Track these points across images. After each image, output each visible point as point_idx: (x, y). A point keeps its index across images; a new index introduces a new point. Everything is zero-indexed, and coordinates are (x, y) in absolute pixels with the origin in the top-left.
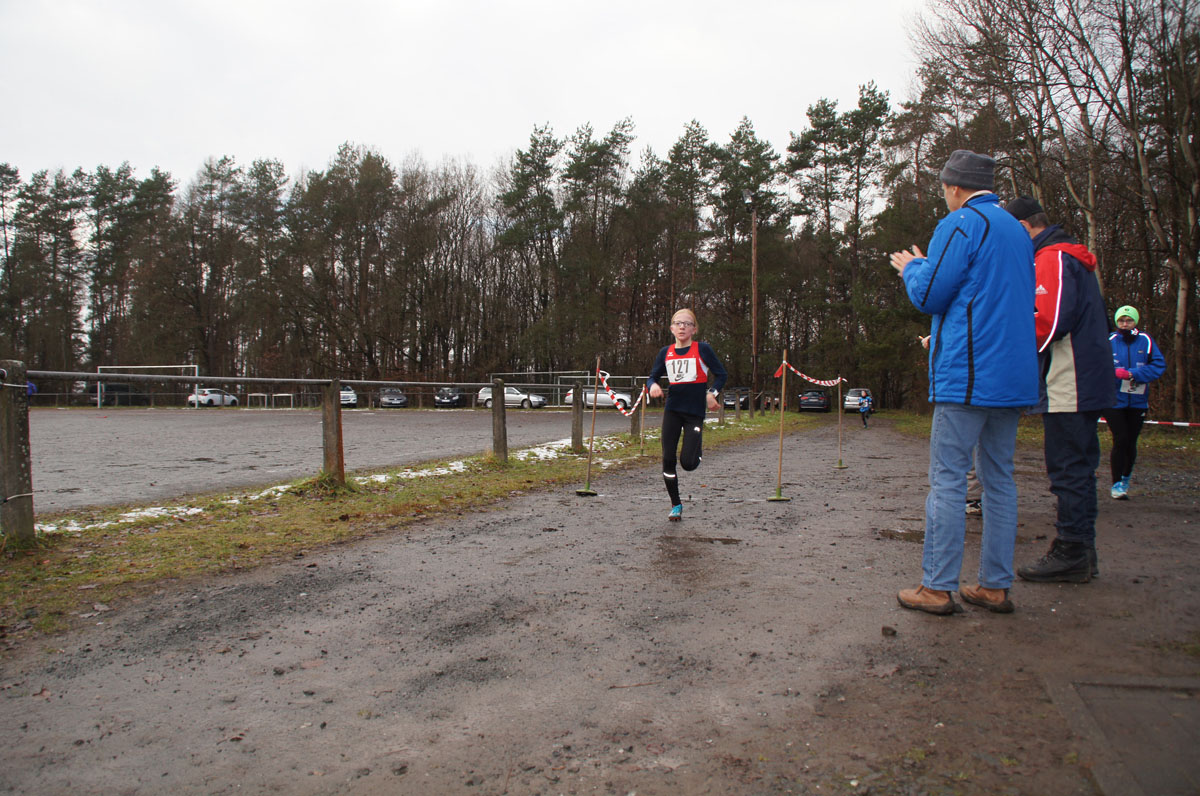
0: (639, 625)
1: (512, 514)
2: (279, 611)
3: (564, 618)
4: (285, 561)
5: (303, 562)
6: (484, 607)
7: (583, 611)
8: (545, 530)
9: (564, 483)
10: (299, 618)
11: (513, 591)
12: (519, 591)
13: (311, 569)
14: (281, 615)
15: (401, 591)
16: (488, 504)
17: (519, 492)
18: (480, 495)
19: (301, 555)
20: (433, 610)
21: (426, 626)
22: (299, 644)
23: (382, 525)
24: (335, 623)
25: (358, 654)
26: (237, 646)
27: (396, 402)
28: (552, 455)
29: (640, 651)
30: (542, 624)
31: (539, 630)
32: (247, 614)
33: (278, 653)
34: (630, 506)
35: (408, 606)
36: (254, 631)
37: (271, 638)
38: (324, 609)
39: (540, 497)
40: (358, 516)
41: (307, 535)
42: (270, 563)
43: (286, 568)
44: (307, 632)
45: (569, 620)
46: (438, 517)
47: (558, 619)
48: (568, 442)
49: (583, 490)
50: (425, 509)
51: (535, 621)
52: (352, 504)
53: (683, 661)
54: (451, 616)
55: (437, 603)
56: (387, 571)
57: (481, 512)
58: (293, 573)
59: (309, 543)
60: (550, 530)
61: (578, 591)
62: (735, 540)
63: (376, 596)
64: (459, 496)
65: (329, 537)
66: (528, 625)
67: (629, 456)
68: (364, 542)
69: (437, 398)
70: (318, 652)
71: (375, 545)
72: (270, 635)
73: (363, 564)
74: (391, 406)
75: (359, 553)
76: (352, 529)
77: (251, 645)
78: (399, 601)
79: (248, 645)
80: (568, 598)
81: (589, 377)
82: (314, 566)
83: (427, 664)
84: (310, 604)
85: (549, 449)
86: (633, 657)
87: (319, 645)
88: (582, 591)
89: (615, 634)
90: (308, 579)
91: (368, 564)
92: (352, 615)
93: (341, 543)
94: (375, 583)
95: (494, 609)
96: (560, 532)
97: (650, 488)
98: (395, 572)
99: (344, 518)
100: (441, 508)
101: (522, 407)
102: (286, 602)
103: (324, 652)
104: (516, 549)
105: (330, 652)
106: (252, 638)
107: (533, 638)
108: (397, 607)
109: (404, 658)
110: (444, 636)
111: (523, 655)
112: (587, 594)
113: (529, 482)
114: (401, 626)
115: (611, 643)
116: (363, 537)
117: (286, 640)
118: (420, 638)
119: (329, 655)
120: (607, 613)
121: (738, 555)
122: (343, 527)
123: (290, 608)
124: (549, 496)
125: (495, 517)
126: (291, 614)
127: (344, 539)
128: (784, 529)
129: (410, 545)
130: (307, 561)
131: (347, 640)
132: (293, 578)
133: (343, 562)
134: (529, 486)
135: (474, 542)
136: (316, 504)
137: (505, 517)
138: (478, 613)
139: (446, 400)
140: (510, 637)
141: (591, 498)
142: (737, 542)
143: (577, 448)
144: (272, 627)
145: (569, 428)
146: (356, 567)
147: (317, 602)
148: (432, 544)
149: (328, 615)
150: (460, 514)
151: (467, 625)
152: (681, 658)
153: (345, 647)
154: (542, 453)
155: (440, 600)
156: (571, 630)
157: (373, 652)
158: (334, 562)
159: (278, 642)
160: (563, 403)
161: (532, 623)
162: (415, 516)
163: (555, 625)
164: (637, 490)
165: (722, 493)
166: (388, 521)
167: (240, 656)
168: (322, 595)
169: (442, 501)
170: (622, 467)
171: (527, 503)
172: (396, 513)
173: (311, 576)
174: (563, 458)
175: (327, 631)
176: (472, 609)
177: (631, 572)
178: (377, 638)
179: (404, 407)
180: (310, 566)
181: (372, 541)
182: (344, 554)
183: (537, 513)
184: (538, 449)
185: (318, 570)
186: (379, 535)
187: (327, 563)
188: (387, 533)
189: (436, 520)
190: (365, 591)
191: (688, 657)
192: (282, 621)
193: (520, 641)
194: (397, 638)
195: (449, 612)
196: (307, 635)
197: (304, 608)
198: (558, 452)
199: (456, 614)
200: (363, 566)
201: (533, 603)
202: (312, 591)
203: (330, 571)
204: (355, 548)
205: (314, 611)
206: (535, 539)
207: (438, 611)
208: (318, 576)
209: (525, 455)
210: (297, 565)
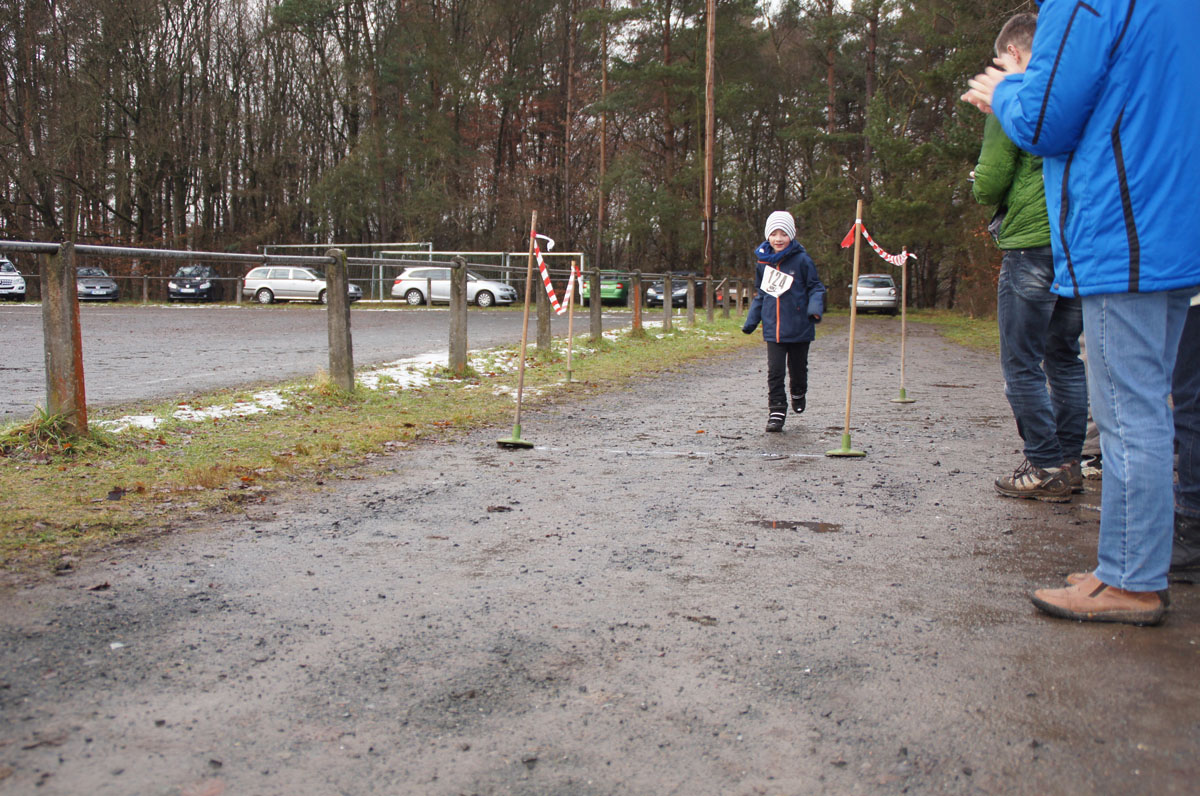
0: (788, 686)
1: (414, 481)
2: (81, 682)
3: (641, 674)
4: (38, 580)
5: (76, 579)
6: (480, 656)
7: (667, 660)
8: (491, 510)
9: (469, 427)
10: (129, 695)
11: (511, 623)
12: (526, 627)
13: (102, 593)
14: (89, 691)
15: (305, 631)
16: (358, 466)
17: (399, 444)
18: (336, 449)
19: (68, 567)
20: (389, 665)
21: (393, 700)
22: (158, 749)
23: (194, 508)
24: (211, 701)
25: (286, 763)
26: (22, 762)
27: (98, 291)
28: (419, 380)
29: (819, 740)
30: (610, 688)
31: (609, 700)
32: (13, 692)
33: (119, 772)
34: (603, 466)
35: (336, 660)
36: (48, 728)
37: (89, 741)
38: (173, 673)
39: (438, 452)
40: (140, 490)
42: (12, 586)
43: (50, 592)
44: (160, 723)
45: (653, 678)
46: (285, 489)
47: (631, 677)
48: (442, 359)
49: (509, 439)
50: (257, 475)
51: (597, 685)
52: (110, 470)
53: (911, 757)
54: (431, 678)
55: (389, 654)
56: (251, 591)
57: (354, 478)
58: (71, 603)
59: (70, 544)
60: (501, 509)
61: (631, 621)
62: (831, 526)
63: (262, 643)
64: (301, 451)
66: (583, 690)
67: (548, 382)
68: (175, 539)
69: (173, 286)
70: (201, 765)
71: (201, 544)
72: (84, 734)
73: (197, 579)
74: (90, 298)
75: (178, 560)
76: (140, 514)
77: (54, 760)
78: (315, 651)
79: (46, 759)
80: (621, 636)
81: (431, 253)
82: (106, 586)
83: (435, 778)
84: (140, 663)
85: (411, 370)
86: (814, 751)
87: (198, 750)
88: (638, 623)
89: (754, 705)
90: (109, 615)
91: (206, 580)
92: (235, 682)
93: (133, 541)
94: (242, 616)
95: (505, 662)
96: (515, 514)
97: (611, 435)
98: (266, 593)
99: (118, 494)
100: (283, 472)
101: (319, 302)
102: (89, 663)
103: (216, 764)
104: (462, 545)
105: (227, 761)
106: (49, 744)
107: (606, 716)
108: (317, 663)
109: (382, 767)
110: (440, 719)
111: (607, 750)
112: (646, 626)
113: (408, 426)
114: (344, 701)
115: (756, 721)
116: (169, 530)
117: (123, 742)
118: (395, 725)
119: (227, 768)
120: (710, 662)
121: (859, 551)
123: (103, 675)
124: (452, 449)
125: (385, 487)
126: (109, 688)
127: (134, 534)
128: (901, 505)
129: (263, 541)
130: (86, 578)
131: (251, 736)
132: (78, 612)
133: (158, 578)
134: (412, 432)
135: (378, 534)
136: (42, 470)
137: (403, 487)
138: (477, 671)
139: (188, 290)
140: (566, 715)
141: (522, 452)
142: (836, 528)
143: (460, 368)
144: (79, 715)
145: (443, 337)
146: (188, 588)
147: (150, 659)
148: (302, 537)
149: (188, 686)
150: (321, 484)
151: (472, 695)
152: (904, 751)
153: (252, 750)
154: (404, 379)
155: (393, 646)
156: (670, 702)
157: (316, 757)
158: (140, 577)
159: (109, 746)
160: (388, 294)
161: (589, 687)
162: (242, 488)
163: (632, 689)
164: (593, 439)
165: (739, 443)
166: (200, 498)
167: (40, 784)
168: (154, 643)
169: (276, 460)
170: (547, 401)
171: (420, 461)
172: (208, 484)
173: (112, 607)
174: (440, 385)
175: (201, 717)
176: (460, 662)
177: (694, 585)
178: (307, 728)
179: (114, 301)
180: (98, 589)
181: (191, 537)
182: (150, 563)
183: (453, 481)
184: (393, 370)
185: (117, 596)
186: (198, 525)
187: (128, 580)
188: (211, 521)
189: (286, 495)
190: (235, 633)
191: (916, 749)
192: (99, 704)
193: (586, 723)
194: (348, 726)
195: (422, 670)
196: (163, 730)
197: (130, 673)
198: (428, 375)
199: (438, 673)
200: (201, 584)
201: (566, 647)
202: (130, 637)
203: (142, 596)
204: (165, 550)
205: (155, 678)
206: (484, 527)
207: (401, 669)
208: (126, 607)
209: (375, 380)
210: (70, 588)
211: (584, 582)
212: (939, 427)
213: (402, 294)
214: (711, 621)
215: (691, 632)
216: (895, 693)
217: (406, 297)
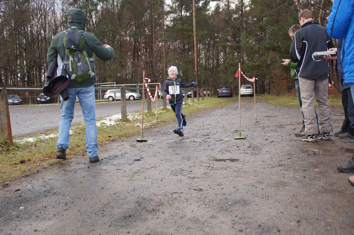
0: (224, 209)
1: (112, 153)
2: (11, 220)
3: (181, 207)
5: (9, 188)
6: (132, 204)
7: (188, 202)
8: (135, 160)
9: (128, 136)
10: (26, 223)
11: (141, 194)
12: (146, 195)
13: (18, 192)
14: (14, 222)
15: (80, 200)
17: (107, 142)
19: (7, 185)
20: (105, 209)
21: (106, 219)
23: (45, 164)
24: (51, 223)
28: (113, 123)
29: (234, 224)
30: (171, 212)
31: (171, 215)
34: (168, 146)
35: (89, 208)
38: (39, 215)
39: (118, 144)
40: (29, 160)
41: (5, 173)
43: (2, 193)
44: (36, 231)
45: (184, 208)
46: (73, 158)
47: (178, 208)
48: (119, 116)
49: (140, 139)
51: (167, 211)
52: (20, 155)
53: (262, 227)
54: (118, 212)
56: (63, 189)
58: (8, 196)
59: (8, 178)
60: (138, 160)
61: (177, 191)
62: (236, 160)
63: (66, 204)
64: (78, 146)
65: (18, 173)
66: (163, 213)
67: (151, 121)
68: (40, 175)
69: (38, 99)
71: (48, 175)
73: (47, 186)
74: (13, 104)
75: (41, 181)
76: (29, 168)
80: (174, 196)
81: (115, 85)
82: (19, 190)
84: (29, 213)
85: (110, 120)
86: (233, 227)
88: (179, 192)
89: (214, 214)
90: (20, 198)
91: (49, 186)
92: (58, 217)
93: (27, 176)
94: (60, 197)
95: (140, 206)
96: (142, 161)
97: (170, 136)
99: (22, 162)
102: (14, 214)
104: (126, 171)
107: (170, 220)
108: (83, 209)
110: (121, 224)
111: (171, 231)
112: (182, 193)
113: (110, 137)
114: (91, 220)
115: (215, 219)
116: (38, 172)
118: (107, 227)
120: (201, 202)
121: (245, 167)
122: (23, 167)
123: (18, 217)
124: (123, 143)
125: (103, 155)
126: (19, 221)
127: (27, 174)
128: (256, 152)
130: (13, 188)
132: (10, 198)
133: (35, 187)
134: (111, 139)
137: (108, 155)
138: (131, 209)
139: (43, 100)
140: (158, 221)
141: (144, 143)
142: (237, 160)
143: (125, 119)
144: (11, 230)
145: (119, 110)
146: (44, 189)
147: (33, 211)
148: (78, 172)
149: (44, 219)
150: (84, 155)
151: (130, 216)
152: (260, 226)
154: (108, 123)
155: (106, 203)
156: (190, 215)
158: (29, 186)
160: (103, 98)
161: (165, 211)
163: (178, 212)
164: (165, 138)
165: (208, 137)
166: (47, 162)
168: (33, 206)
170: (151, 127)
171: (114, 147)
172: (50, 157)
173: (20, 196)
174: (119, 124)
175: (48, 228)
176: (126, 207)
177: (196, 180)
179: (21, 104)
180: (16, 191)
181: (45, 173)
182: (32, 182)
183: (123, 152)
184: (105, 120)
185: (22, 193)
186: (47, 170)
187: (26, 188)
188: (51, 168)
189: (73, 159)
190: (58, 202)
191: (263, 225)
192: (17, 226)
193: (164, 223)
194: (93, 228)
195: (115, 209)
196: (37, 232)
197: (26, 216)
198: (115, 121)
199: (120, 210)
200: (48, 187)
201: (158, 200)
202: (26, 205)
203: (30, 192)
204: (37, 178)
205: (34, 217)
206: (133, 166)
207: (108, 210)
208: (25, 196)
209: (100, 124)
210: (8, 191)
211: (163, 180)
212: (267, 129)
213: (107, 98)
214: (201, 190)
215: (195, 194)
216: (256, 208)
217: (108, 99)
